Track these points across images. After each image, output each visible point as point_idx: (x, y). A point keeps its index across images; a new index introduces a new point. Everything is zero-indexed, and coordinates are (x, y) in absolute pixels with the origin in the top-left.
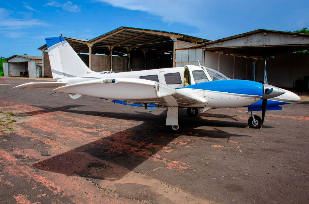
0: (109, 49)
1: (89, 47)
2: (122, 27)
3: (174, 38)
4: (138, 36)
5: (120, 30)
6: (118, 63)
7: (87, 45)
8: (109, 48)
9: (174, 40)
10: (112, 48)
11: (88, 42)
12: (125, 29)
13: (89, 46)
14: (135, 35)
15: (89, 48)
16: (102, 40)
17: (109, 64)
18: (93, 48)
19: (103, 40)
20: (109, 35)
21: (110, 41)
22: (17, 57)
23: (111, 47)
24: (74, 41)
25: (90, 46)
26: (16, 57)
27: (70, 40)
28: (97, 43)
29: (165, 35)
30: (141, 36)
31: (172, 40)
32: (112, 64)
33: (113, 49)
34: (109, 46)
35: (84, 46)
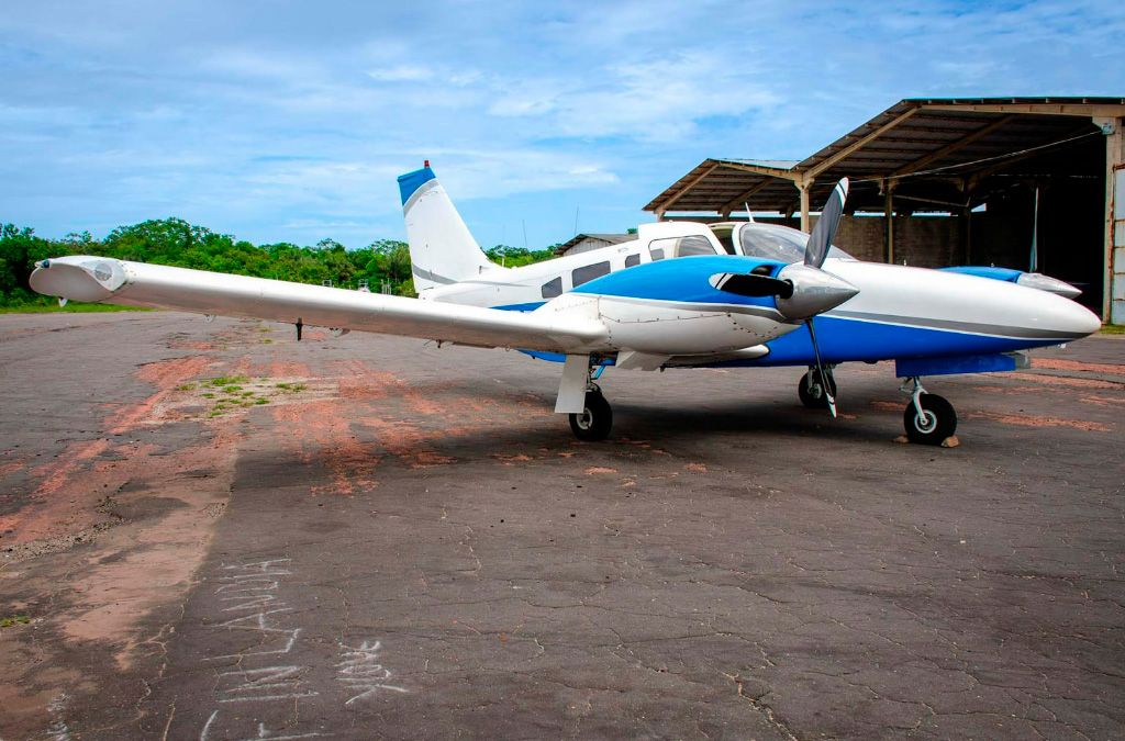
0: (879, 190)
1: (800, 189)
2: (904, 101)
3: (1106, 120)
4: (984, 127)
5: (902, 113)
6: (919, 242)
7: (792, 183)
8: (881, 186)
9: (1106, 130)
10: (891, 186)
11: (794, 170)
12: (919, 107)
13: (798, 185)
14: (974, 125)
15: (799, 192)
16: (841, 160)
17: (881, 247)
18: (811, 190)
19: (846, 159)
20: (864, 136)
21: (877, 160)
22: (588, 240)
23: (886, 182)
24: (751, 170)
25: (803, 183)
26: (585, 242)
27: (740, 168)
28: (825, 172)
29: (1069, 111)
30: (994, 126)
31: (1098, 128)
32: (894, 248)
33: (897, 190)
34: (879, 180)
35: (783, 185)
